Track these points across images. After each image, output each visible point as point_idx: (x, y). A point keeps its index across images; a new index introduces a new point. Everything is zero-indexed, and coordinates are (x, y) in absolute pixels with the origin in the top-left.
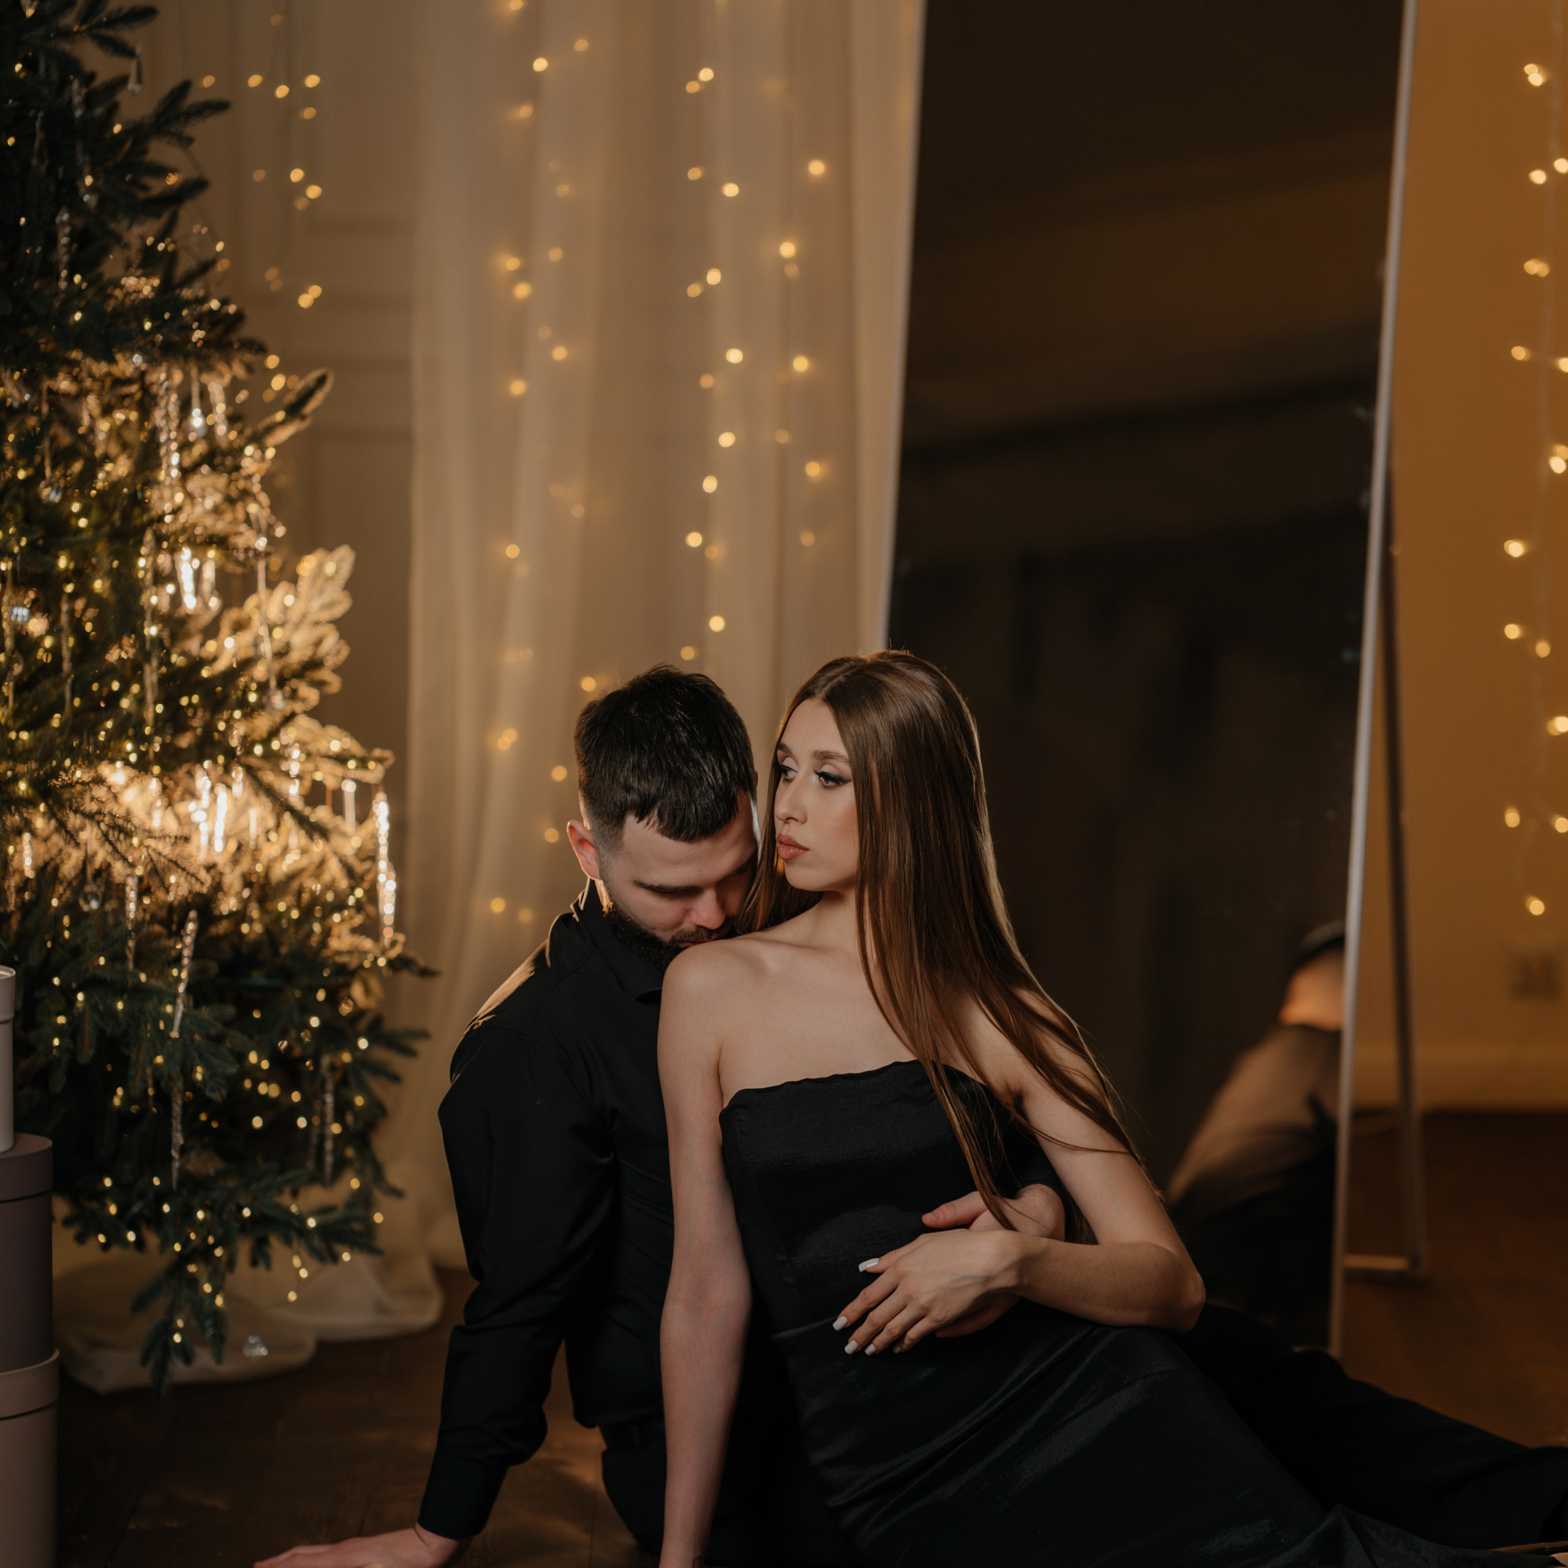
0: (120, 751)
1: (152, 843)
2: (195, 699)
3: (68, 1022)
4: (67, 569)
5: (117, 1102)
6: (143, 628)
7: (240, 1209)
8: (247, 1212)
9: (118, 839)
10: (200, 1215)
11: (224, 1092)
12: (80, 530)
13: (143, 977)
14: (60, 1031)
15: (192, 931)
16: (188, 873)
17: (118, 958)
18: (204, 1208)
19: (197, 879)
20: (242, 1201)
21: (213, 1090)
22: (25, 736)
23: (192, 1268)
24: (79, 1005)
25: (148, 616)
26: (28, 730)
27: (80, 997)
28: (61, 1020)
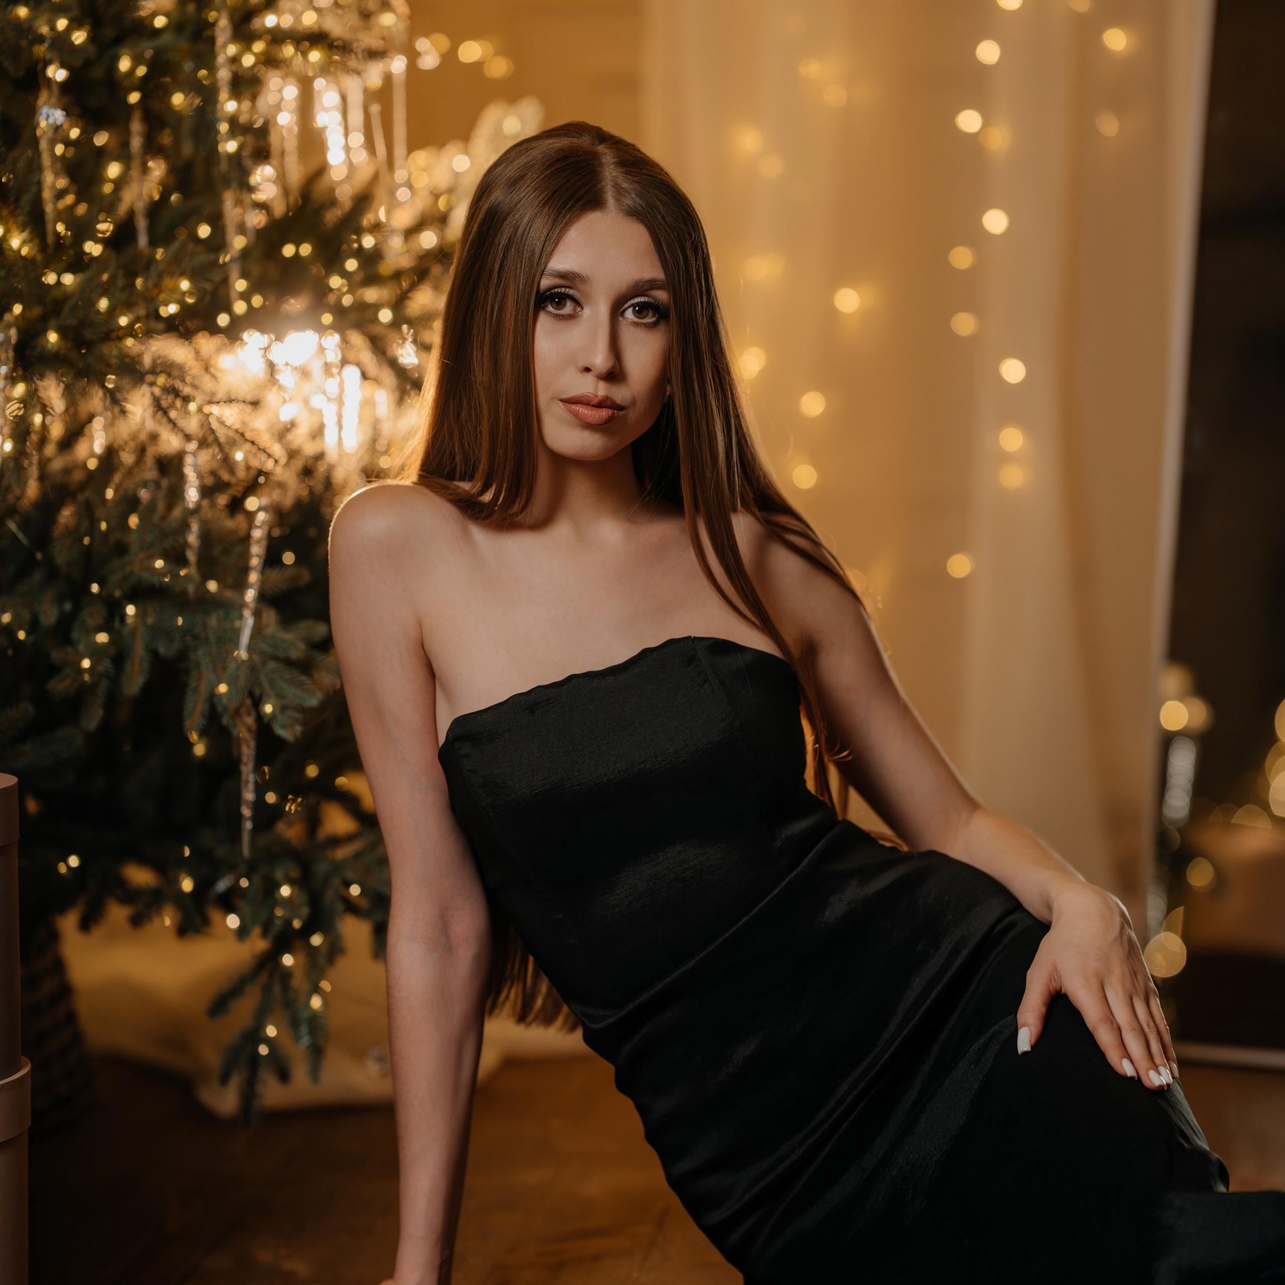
0: (176, 288)
1: (215, 410)
2: (306, 249)
3: (112, 641)
4: (131, 72)
5: (200, 750)
6: (217, 143)
7: (348, 884)
8: (355, 890)
9: (173, 406)
10: (285, 891)
11: (298, 729)
12: (157, 32)
13: (212, 586)
14: (96, 653)
15: (263, 523)
16: (259, 449)
17: (177, 558)
18: (291, 882)
19: (269, 456)
20: (350, 875)
21: (284, 727)
22: (68, 279)
23: (288, 960)
24: (130, 621)
25: (224, 127)
26: (74, 272)
27: (131, 610)
28: (102, 638)
